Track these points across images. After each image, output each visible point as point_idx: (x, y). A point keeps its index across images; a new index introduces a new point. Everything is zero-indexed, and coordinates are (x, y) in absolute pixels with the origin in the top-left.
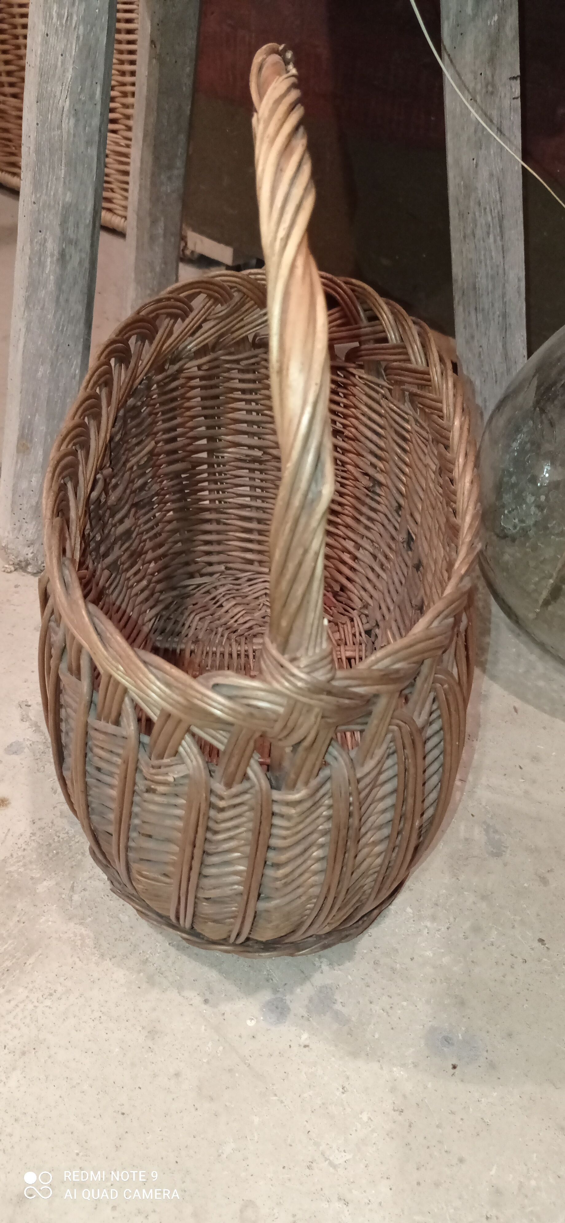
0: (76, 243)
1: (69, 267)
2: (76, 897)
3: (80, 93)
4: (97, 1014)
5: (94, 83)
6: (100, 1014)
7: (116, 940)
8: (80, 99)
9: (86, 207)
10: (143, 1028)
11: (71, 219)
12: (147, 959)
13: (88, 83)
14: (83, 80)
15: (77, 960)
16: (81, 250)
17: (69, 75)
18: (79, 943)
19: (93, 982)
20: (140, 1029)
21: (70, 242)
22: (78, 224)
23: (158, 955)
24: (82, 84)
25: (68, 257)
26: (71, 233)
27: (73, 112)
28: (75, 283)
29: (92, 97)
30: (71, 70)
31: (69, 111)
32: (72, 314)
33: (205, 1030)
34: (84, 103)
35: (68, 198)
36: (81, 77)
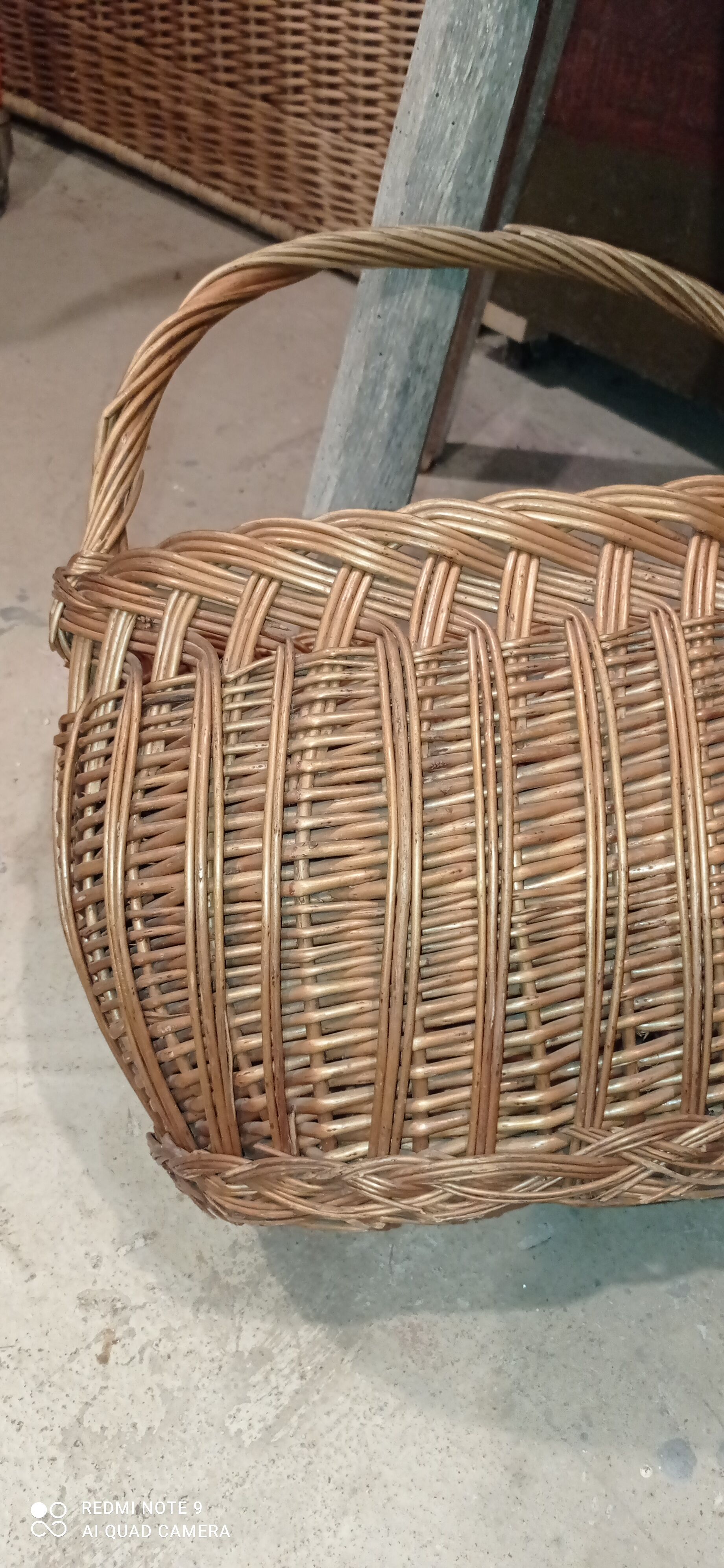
0: (424, 372)
1: (411, 401)
2: (398, 1268)
3: (467, 176)
4: (444, 1443)
5: (488, 160)
6: (447, 1443)
7: (457, 1336)
8: (466, 183)
9: (446, 324)
10: (506, 1469)
11: (425, 341)
12: (500, 1368)
13: (479, 161)
14: (475, 157)
15: (409, 1361)
16: (428, 381)
17: (459, 151)
18: (409, 1336)
19: (433, 1395)
20: (502, 1469)
21: (418, 369)
22: (432, 347)
23: (513, 1363)
24: (473, 163)
25: (411, 389)
26: (421, 360)
27: (454, 201)
28: (415, 420)
29: (481, 180)
30: (462, 144)
31: (450, 199)
32: (402, 463)
33: (587, 1479)
34: (470, 188)
35: (427, 314)
36: (474, 153)
